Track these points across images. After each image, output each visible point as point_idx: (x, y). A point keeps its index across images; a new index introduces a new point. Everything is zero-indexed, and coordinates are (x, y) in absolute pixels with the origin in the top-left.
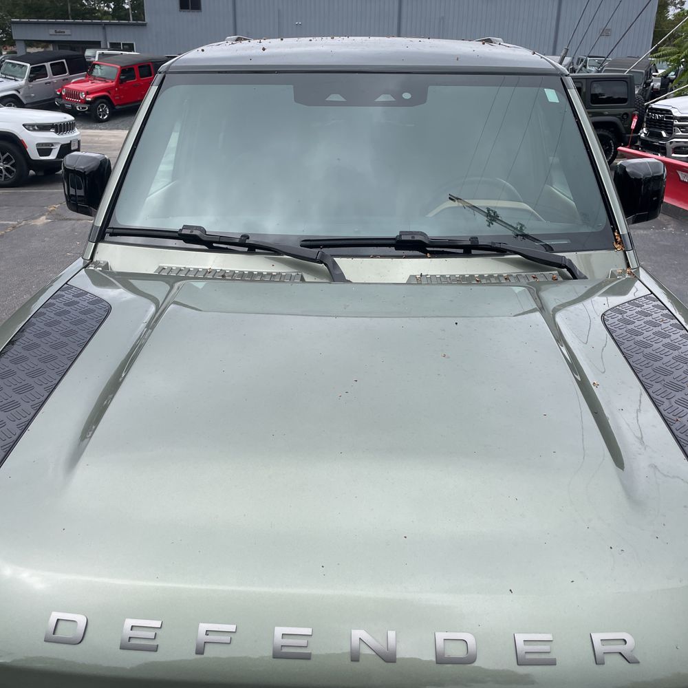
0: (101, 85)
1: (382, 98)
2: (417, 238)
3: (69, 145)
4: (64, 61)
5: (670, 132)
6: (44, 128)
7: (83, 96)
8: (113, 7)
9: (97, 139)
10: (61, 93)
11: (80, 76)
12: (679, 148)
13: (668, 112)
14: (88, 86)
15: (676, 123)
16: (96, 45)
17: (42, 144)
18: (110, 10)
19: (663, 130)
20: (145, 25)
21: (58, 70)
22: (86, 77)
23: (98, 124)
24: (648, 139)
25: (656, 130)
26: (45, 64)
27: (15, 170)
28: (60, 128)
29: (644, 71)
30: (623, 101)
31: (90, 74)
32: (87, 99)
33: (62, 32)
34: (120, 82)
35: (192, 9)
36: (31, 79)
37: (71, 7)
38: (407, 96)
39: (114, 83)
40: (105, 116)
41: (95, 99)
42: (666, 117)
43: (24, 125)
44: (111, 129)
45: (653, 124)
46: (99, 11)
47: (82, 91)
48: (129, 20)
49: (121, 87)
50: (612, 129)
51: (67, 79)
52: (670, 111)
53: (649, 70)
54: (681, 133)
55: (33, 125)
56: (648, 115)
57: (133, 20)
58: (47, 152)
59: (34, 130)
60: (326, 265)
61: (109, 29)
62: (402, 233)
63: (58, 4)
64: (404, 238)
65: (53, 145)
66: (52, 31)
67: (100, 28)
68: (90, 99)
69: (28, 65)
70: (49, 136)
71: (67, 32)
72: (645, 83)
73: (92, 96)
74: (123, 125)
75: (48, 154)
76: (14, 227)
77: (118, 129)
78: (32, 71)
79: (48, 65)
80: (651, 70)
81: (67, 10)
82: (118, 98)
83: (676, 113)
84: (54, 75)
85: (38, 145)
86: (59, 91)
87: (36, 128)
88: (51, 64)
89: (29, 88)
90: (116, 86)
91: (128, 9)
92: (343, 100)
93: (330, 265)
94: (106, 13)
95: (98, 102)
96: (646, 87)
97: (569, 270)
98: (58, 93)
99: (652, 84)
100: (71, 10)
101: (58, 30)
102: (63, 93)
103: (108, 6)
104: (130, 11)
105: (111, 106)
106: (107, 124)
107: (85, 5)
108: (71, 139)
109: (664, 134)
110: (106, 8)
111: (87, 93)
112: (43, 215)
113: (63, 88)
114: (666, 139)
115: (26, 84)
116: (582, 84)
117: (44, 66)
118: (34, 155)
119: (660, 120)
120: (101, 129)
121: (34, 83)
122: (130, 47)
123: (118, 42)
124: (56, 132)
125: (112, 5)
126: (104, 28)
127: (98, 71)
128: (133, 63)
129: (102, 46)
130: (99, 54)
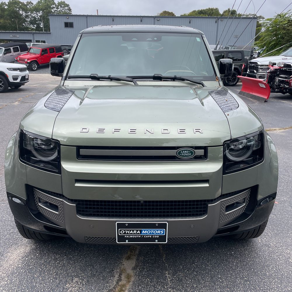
0: (33, 56)
1: (148, 39)
2: (159, 76)
3: (25, 76)
4: (18, 46)
5: (257, 71)
6: (15, 69)
7: (26, 60)
8: (36, 26)
9: (33, 77)
10: (17, 59)
11: (25, 53)
12: (261, 76)
13: (256, 63)
14: (29, 56)
15: (259, 67)
16: (30, 41)
17: (14, 76)
18: (35, 28)
19: (255, 70)
20: (50, 33)
21: (16, 50)
22: (27, 53)
23: (33, 72)
24: (250, 74)
25: (252, 70)
26: (11, 48)
27: (3, 86)
28: (21, 70)
29: (250, 51)
30: (241, 60)
31: (29, 52)
32: (28, 62)
33: (15, 36)
34: (41, 55)
35: (70, 27)
36: (5, 54)
37: (18, 26)
38: (155, 39)
39: (39, 55)
40: (35, 68)
41: (32, 61)
42: (256, 65)
43: (7, 68)
44: (38, 73)
45: (251, 68)
46: (30, 28)
47: (26, 58)
48: (43, 31)
49: (42, 57)
50: (237, 71)
51: (19, 54)
52: (257, 63)
53: (252, 50)
54: (261, 71)
55: (11, 69)
56: (249, 65)
57: (44, 31)
58: (16, 79)
59: (11, 70)
60: (133, 82)
61: (35, 35)
62: (155, 74)
63: (13, 25)
64: (155, 76)
65: (18, 76)
66: (11, 36)
67: (32, 35)
68: (29, 62)
69: (4, 48)
70: (18, 73)
71: (18, 36)
72: (251, 55)
73: (30, 60)
74: (43, 72)
75: (17, 80)
76: (6, 105)
77: (41, 73)
78: (5, 50)
79: (12, 48)
80: (253, 50)
81: (17, 28)
82: (41, 61)
83: (259, 63)
84: (14, 52)
85: (13, 76)
86: (16, 58)
87: (12, 70)
88: (13, 48)
89: (4, 57)
90: (40, 56)
91: (42, 27)
92: (137, 40)
93: (135, 82)
94: (33, 29)
95: (33, 62)
96: (251, 57)
97: (202, 85)
98: (16, 59)
99: (254, 56)
100: (18, 27)
101: (14, 35)
102: (18, 59)
103: (34, 26)
104: (43, 28)
105: (38, 64)
106: (36, 71)
107: (24, 26)
108: (26, 74)
109: (255, 71)
110: (33, 27)
111: (28, 59)
112: (17, 101)
113: (18, 57)
114: (256, 73)
115: (3, 56)
116: (224, 53)
117: (10, 48)
118: (11, 80)
119: (254, 66)
120: (33, 73)
121: (6, 55)
122: (44, 42)
123: (39, 40)
124: (20, 71)
125: (35, 26)
126: (33, 35)
127: (31, 51)
128: (47, 47)
129: (32, 42)
130: (32, 44)
